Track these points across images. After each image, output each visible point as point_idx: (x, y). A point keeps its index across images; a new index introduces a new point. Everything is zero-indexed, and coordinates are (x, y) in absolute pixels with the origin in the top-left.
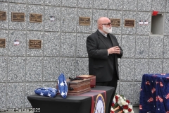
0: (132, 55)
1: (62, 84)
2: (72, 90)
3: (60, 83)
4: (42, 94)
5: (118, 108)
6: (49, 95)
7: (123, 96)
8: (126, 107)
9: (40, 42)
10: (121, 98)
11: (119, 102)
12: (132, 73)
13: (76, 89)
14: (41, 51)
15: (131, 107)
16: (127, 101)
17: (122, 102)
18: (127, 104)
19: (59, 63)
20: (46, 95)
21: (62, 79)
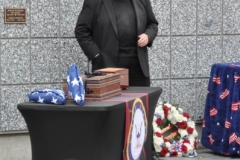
0: (192, 30)
1: (75, 82)
2: (92, 92)
3: (72, 79)
4: (41, 100)
5: (168, 128)
6: (54, 101)
7: (177, 106)
8: (183, 125)
9: (24, 11)
10: (173, 108)
11: (170, 117)
12: (193, 63)
13: (98, 91)
14: (26, 28)
15: (191, 124)
16: (185, 115)
17: (176, 116)
18: (185, 119)
19: (59, 49)
20: (48, 101)
21: (74, 74)
